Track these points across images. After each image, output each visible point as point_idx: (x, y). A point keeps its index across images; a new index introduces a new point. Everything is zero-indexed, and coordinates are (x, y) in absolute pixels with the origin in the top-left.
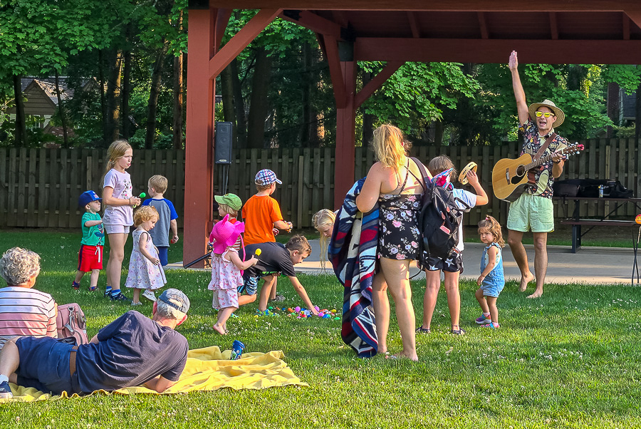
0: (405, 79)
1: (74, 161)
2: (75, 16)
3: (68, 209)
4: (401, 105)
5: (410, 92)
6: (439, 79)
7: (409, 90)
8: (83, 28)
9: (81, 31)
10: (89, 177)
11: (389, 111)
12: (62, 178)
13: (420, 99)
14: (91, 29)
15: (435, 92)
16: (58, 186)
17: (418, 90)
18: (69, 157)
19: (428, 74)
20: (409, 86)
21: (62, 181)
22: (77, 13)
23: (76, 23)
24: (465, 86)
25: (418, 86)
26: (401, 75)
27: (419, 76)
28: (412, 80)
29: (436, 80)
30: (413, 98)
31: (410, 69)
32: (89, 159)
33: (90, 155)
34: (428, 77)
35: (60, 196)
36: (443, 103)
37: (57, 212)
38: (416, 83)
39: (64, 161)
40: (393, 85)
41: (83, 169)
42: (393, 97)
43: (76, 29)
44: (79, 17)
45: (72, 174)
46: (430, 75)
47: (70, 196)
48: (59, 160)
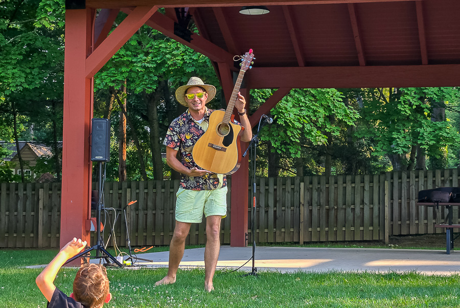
0: (294, 110)
1: (29, 192)
2: (9, 61)
3: (24, 232)
4: (292, 132)
5: (299, 121)
6: (324, 110)
7: (298, 119)
8: (15, 71)
9: (13, 74)
10: (41, 206)
11: (281, 137)
12: (19, 207)
13: (308, 127)
14: (23, 72)
15: (321, 120)
16: (16, 213)
17: (306, 119)
18: (25, 189)
19: (315, 105)
20: (298, 115)
21: (19, 210)
22: (11, 59)
23: (9, 67)
24: (347, 115)
25: (307, 116)
26: (291, 106)
27: (307, 107)
28: (301, 110)
29: (321, 110)
30: (301, 126)
31: (299, 101)
32: (41, 191)
33: (42, 187)
34: (314, 108)
35: (18, 222)
36: (328, 130)
37: (15, 235)
38: (305, 113)
39: (21, 193)
40: (284, 114)
41: (36, 199)
42: (284, 125)
43: (9, 72)
44: (14, 62)
45: (28, 203)
46: (317, 106)
47: (25, 222)
48: (16, 192)
